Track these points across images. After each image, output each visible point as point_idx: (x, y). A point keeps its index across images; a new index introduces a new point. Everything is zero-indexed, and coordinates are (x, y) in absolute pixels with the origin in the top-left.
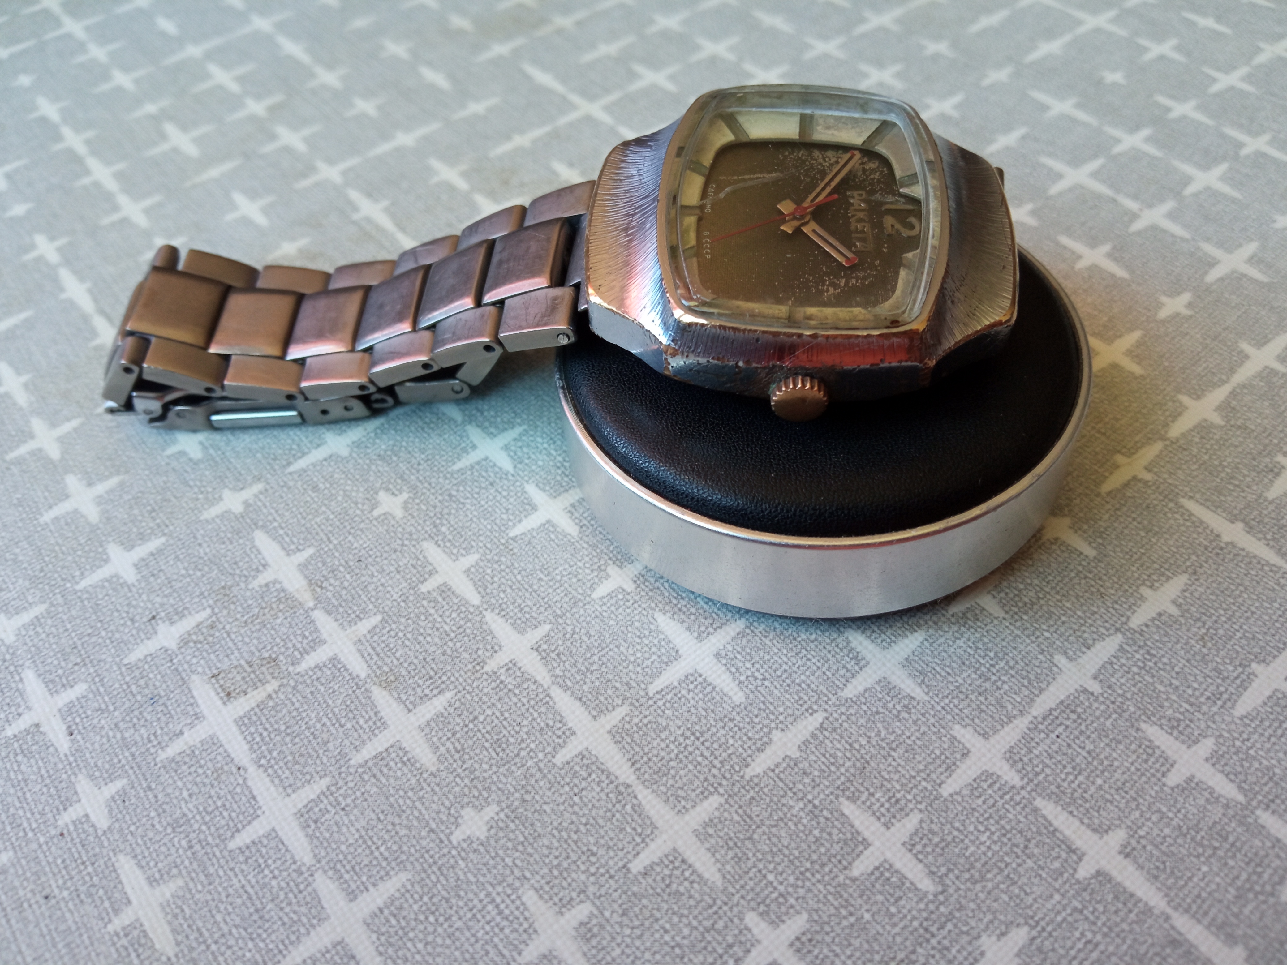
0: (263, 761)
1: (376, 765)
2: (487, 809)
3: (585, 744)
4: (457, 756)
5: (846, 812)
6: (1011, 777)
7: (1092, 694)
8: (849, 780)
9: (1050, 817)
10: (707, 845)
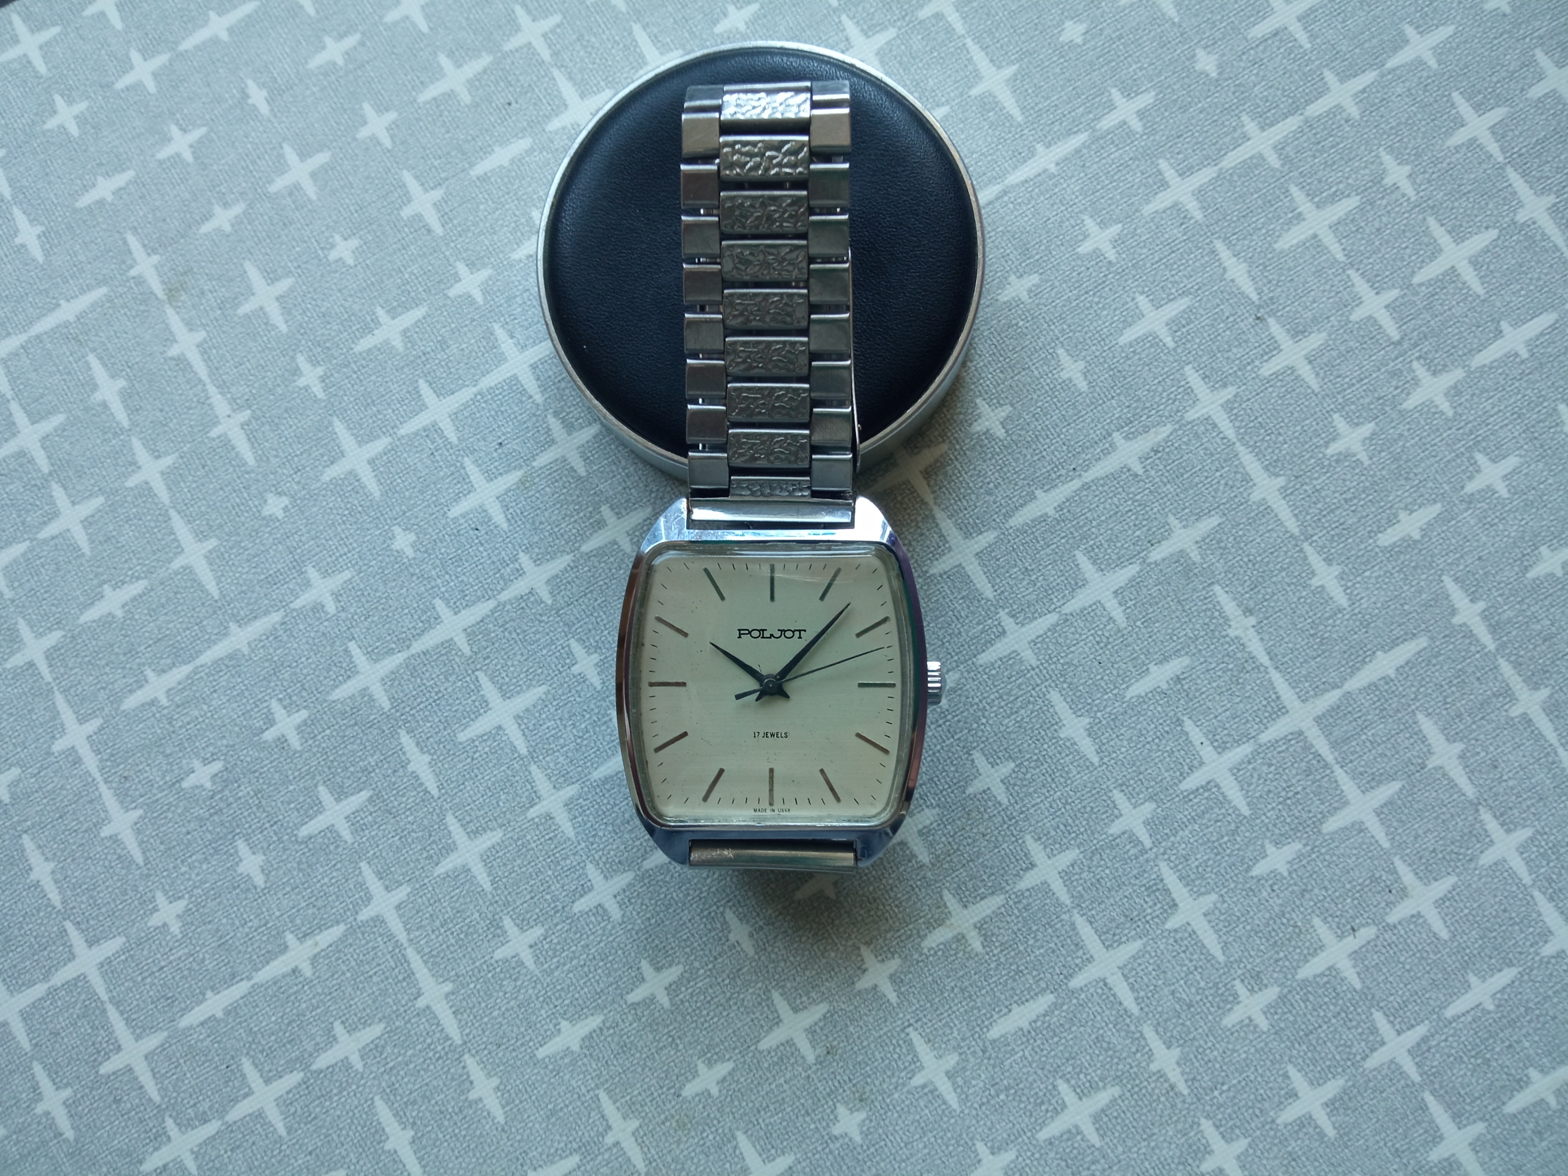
0: (479, 397)
1: (461, 475)
2: (411, 551)
3: (446, 622)
4: (455, 531)
5: (362, 793)
6: (365, 914)
7: (416, 999)
8: (384, 801)
9: (330, 930)
10: (357, 695)
